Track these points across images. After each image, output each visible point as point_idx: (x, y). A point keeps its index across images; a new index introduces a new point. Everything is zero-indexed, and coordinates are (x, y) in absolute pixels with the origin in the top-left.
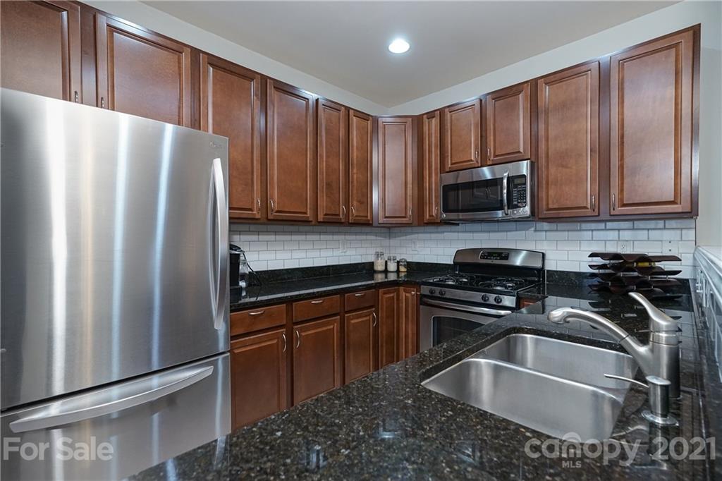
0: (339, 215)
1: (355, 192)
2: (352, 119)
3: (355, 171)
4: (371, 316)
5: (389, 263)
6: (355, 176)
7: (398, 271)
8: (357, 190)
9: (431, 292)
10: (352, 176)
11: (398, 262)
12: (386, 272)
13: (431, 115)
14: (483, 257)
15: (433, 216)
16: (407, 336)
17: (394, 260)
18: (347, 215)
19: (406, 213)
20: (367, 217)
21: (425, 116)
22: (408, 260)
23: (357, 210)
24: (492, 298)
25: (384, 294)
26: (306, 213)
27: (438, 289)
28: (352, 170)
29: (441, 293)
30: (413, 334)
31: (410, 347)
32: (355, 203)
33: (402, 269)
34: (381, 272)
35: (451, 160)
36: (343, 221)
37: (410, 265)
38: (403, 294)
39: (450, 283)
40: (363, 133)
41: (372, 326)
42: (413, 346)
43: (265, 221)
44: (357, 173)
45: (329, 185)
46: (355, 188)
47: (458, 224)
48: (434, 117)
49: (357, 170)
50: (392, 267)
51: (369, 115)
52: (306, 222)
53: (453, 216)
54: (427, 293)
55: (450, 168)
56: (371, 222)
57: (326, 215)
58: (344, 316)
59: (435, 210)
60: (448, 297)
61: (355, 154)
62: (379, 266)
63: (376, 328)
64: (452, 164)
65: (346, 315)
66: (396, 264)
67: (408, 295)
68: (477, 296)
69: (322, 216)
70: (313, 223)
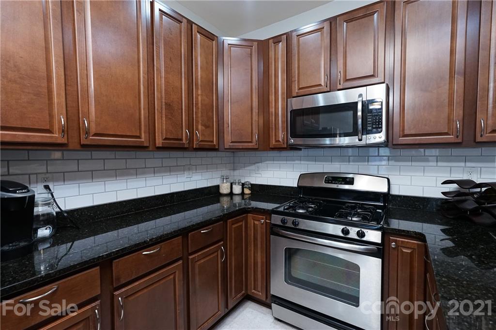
0: (181, 140)
1: (200, 115)
2: (196, 36)
3: (200, 92)
4: (219, 252)
5: (234, 186)
6: (200, 98)
7: (243, 194)
8: (202, 113)
9: (283, 221)
10: (197, 98)
11: (243, 185)
12: (231, 194)
13: (277, 39)
14: (328, 181)
15: (279, 141)
16: (255, 264)
17: (239, 183)
18: (191, 140)
19: (252, 139)
20: (212, 142)
21: (271, 41)
22: (252, 183)
23: (203, 135)
24: (353, 232)
25: (233, 224)
26: (139, 137)
27: (290, 219)
28: (197, 91)
29: (294, 223)
30: (262, 262)
31: (259, 276)
32: (200, 127)
33: (247, 191)
34: (226, 195)
35: (299, 85)
36: (186, 146)
37: (253, 187)
38: (251, 222)
39: (301, 211)
40: (208, 54)
41: (220, 261)
42: (262, 276)
43: (78, 147)
44: (201, 95)
45: (169, 106)
46: (200, 110)
47: (300, 149)
48: (281, 41)
49: (202, 92)
50: (237, 189)
51: (214, 35)
52: (141, 148)
53: (299, 141)
54: (279, 223)
55: (297, 93)
56: (217, 147)
57: (166, 139)
58: (188, 258)
59: (281, 135)
60: (302, 228)
61: (199, 73)
62: (225, 189)
63: (225, 264)
64: (300, 89)
65: (191, 257)
66: (241, 187)
67: (256, 222)
68: (335, 229)
69: (161, 141)
70: (151, 149)
